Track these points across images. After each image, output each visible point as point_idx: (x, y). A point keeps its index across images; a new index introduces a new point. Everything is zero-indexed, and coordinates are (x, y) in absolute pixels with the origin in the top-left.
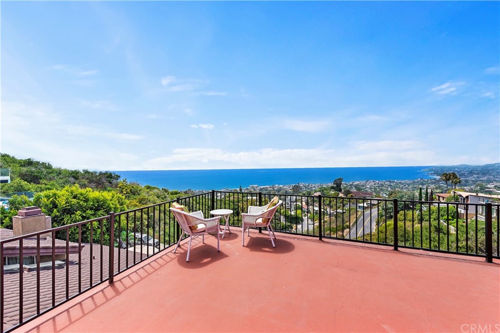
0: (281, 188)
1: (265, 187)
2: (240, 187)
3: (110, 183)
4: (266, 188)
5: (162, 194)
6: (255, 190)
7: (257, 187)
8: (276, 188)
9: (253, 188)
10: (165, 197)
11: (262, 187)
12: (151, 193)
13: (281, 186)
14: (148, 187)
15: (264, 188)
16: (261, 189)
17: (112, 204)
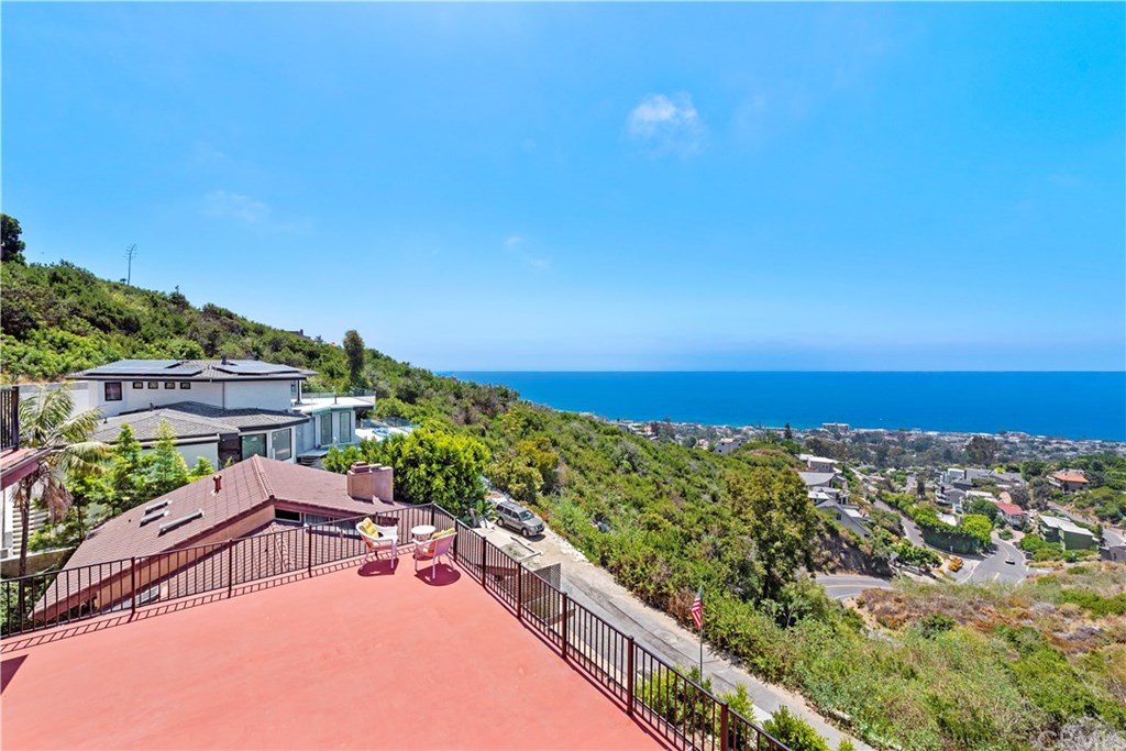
0: (930, 438)
1: (872, 430)
2: (787, 426)
3: (504, 405)
4: (876, 433)
5: (584, 431)
6: (838, 437)
7: (846, 429)
8: (912, 439)
9: (834, 430)
10: (590, 439)
11: (863, 431)
12: (565, 428)
13: (931, 433)
14: (565, 417)
15: (867, 434)
16: (858, 435)
17: (465, 458)
